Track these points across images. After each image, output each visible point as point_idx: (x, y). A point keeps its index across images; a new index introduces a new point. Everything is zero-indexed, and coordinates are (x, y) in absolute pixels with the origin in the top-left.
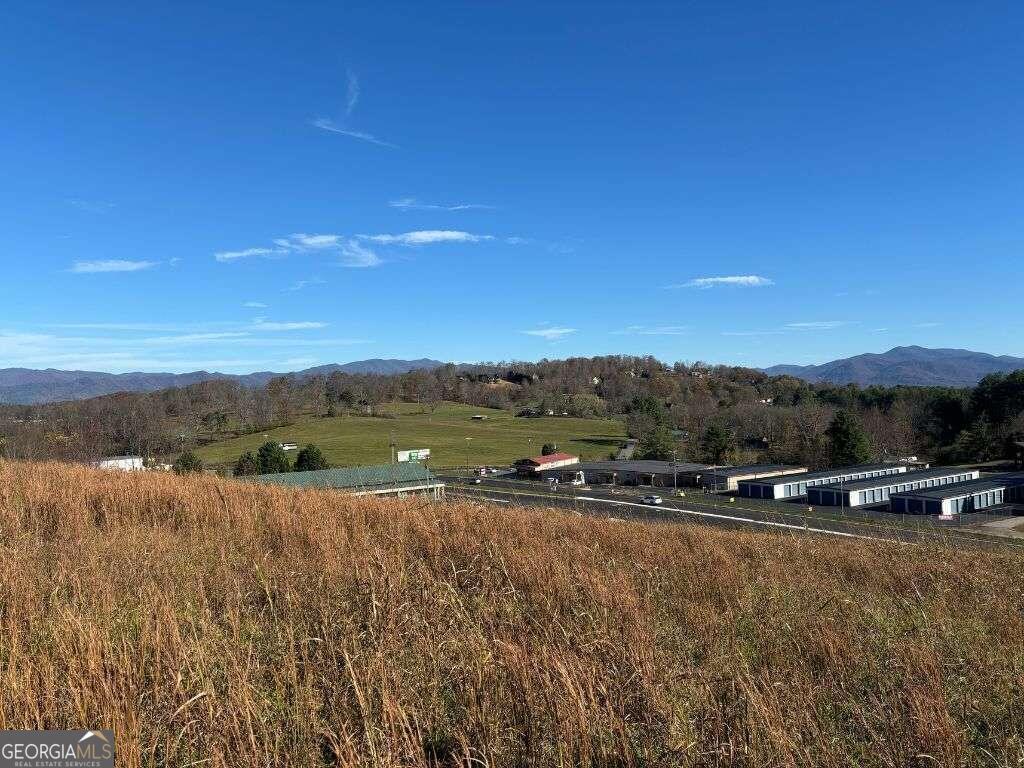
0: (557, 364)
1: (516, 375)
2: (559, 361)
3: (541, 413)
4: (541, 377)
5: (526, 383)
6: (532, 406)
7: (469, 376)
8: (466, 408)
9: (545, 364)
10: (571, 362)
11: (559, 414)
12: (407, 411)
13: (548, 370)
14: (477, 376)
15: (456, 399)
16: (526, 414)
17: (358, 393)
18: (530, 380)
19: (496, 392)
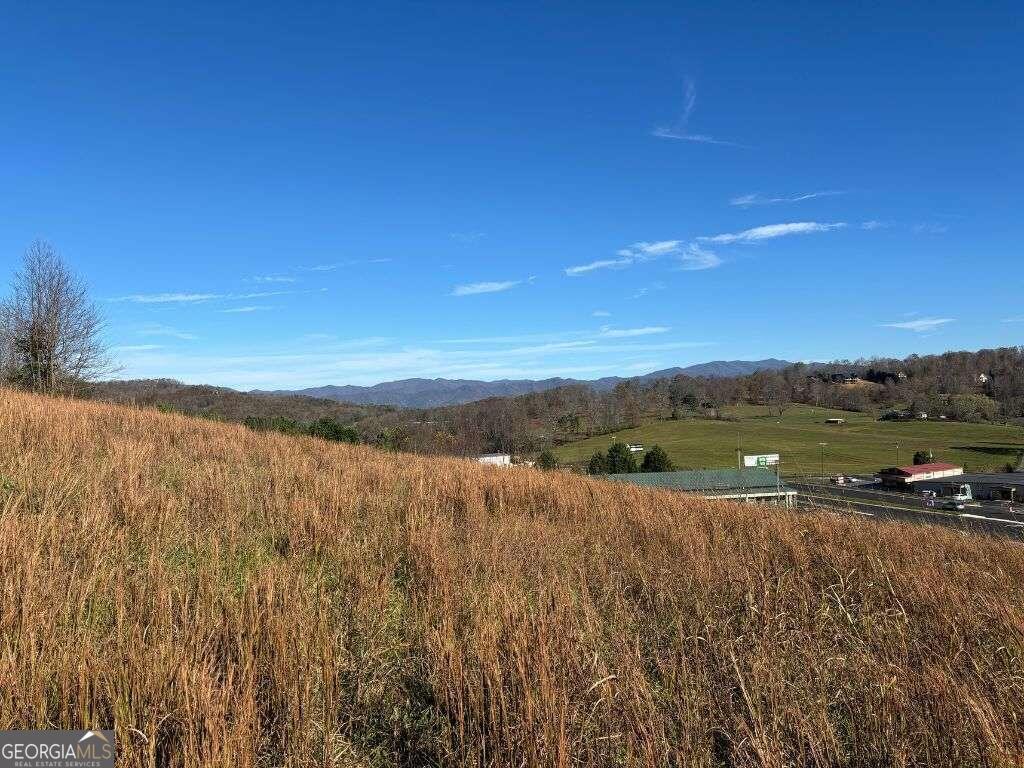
0: (931, 360)
1: (877, 374)
2: (932, 356)
3: (912, 415)
4: (910, 375)
5: (890, 382)
6: (898, 409)
7: (820, 376)
8: (821, 411)
9: (913, 360)
10: (949, 357)
11: (934, 415)
12: (753, 414)
13: (919, 368)
14: (831, 376)
15: (806, 400)
16: (894, 417)
17: (702, 396)
18: (896, 379)
19: (853, 392)
